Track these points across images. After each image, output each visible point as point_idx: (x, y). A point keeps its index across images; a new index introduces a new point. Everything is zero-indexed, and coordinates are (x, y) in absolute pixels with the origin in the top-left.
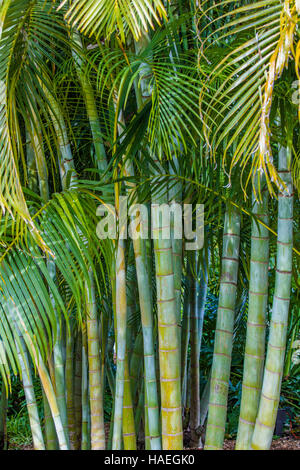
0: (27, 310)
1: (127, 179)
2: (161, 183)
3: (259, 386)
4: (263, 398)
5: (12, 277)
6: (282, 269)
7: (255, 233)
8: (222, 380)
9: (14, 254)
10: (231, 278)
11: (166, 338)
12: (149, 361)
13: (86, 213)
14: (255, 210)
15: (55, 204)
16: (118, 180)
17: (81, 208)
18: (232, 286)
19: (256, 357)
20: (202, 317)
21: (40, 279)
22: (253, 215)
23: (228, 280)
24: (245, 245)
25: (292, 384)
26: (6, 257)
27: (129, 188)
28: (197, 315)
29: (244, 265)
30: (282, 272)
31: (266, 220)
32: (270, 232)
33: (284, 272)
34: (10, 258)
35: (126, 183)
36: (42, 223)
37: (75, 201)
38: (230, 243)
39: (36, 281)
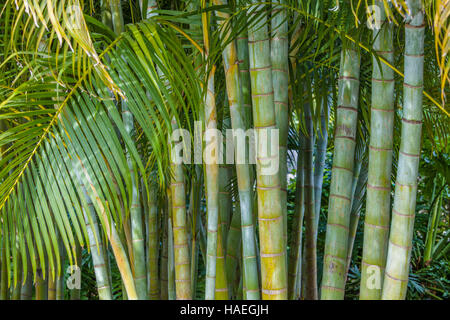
0: (95, 165)
1: (219, 8)
2: (259, 13)
3: (383, 263)
4: (387, 277)
5: (76, 125)
6: (409, 117)
7: (376, 74)
8: (338, 257)
9: (79, 98)
10: (348, 131)
11: (267, 203)
12: (247, 233)
13: (167, 48)
14: (377, 46)
15: (128, 37)
16: (206, 10)
17: (160, 43)
18: (350, 141)
19: (378, 228)
20: (320, 186)
21: (111, 129)
22: (374, 52)
23: (344, 133)
24: (365, 90)
25: (434, 271)
26: (69, 103)
27: (221, 19)
28: (313, 184)
29: (364, 114)
30: (409, 121)
31: (390, 57)
32: (395, 72)
33: (413, 121)
34: (74, 103)
35: (217, 13)
36: (113, 59)
37: (152, 34)
38: (346, 89)
39: (106, 131)
